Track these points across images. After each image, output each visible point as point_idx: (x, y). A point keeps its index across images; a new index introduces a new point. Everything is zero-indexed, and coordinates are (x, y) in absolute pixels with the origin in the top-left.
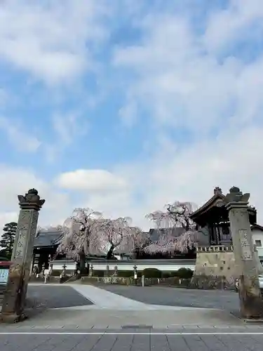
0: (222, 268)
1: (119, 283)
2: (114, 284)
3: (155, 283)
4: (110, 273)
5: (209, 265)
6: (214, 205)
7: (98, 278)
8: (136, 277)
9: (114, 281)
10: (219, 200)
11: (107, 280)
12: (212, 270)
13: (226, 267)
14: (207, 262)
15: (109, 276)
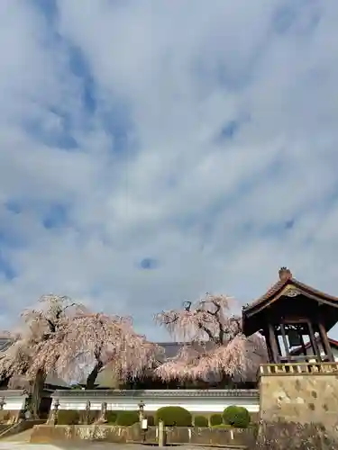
0: (312, 407)
1: (109, 438)
2: (100, 440)
3: (184, 440)
4: (91, 417)
5: (288, 400)
6: (282, 293)
7: (68, 428)
8: (144, 424)
9: (100, 435)
10: (289, 287)
11: (85, 431)
12: (295, 410)
13: (318, 403)
14: (283, 395)
15: (89, 423)
